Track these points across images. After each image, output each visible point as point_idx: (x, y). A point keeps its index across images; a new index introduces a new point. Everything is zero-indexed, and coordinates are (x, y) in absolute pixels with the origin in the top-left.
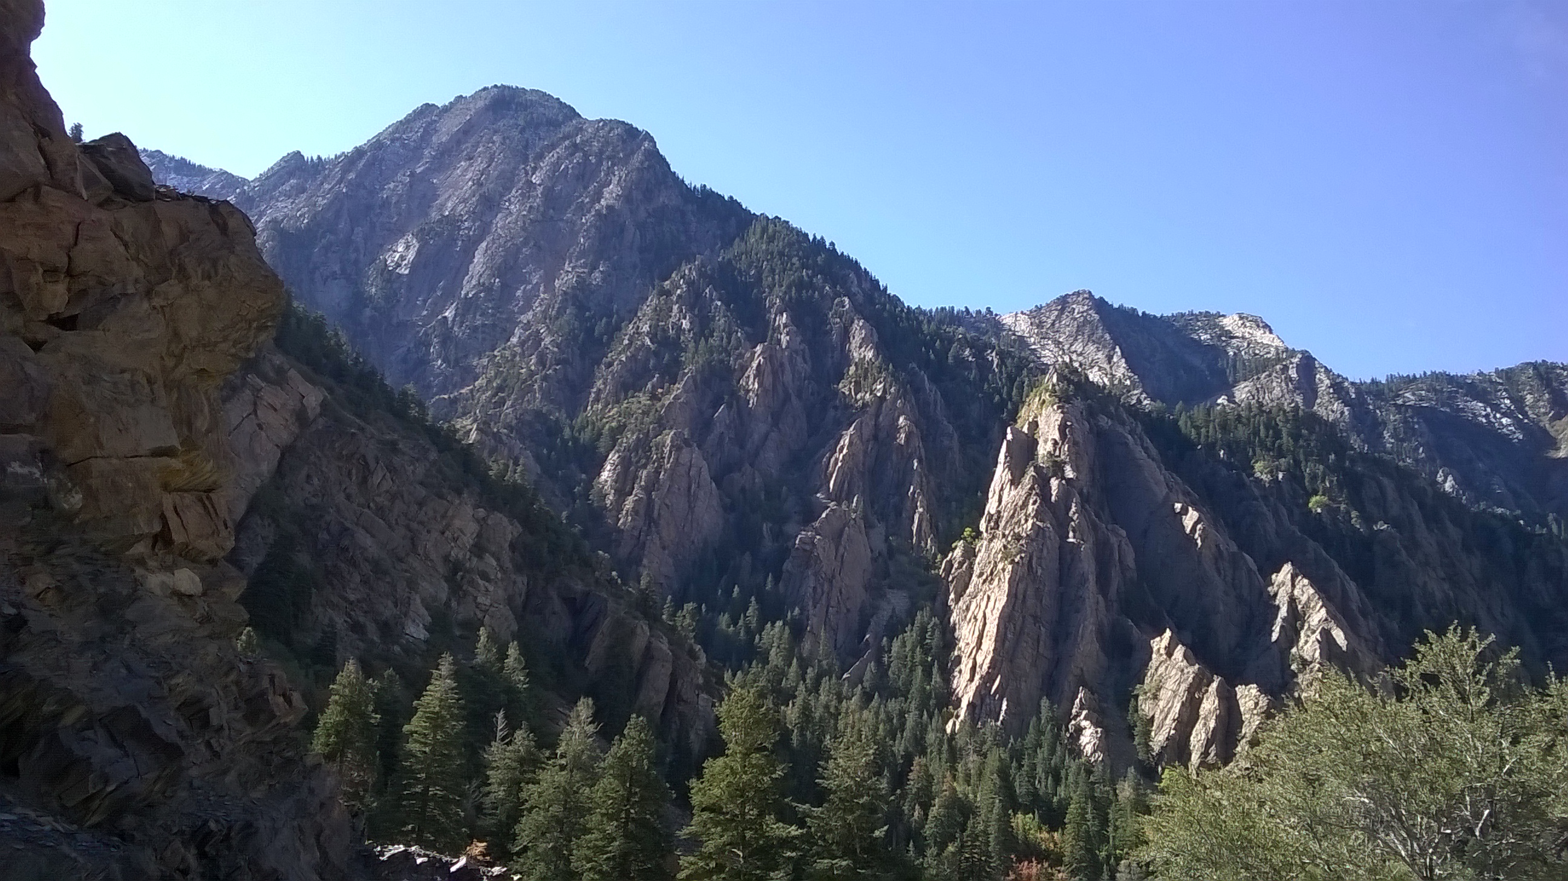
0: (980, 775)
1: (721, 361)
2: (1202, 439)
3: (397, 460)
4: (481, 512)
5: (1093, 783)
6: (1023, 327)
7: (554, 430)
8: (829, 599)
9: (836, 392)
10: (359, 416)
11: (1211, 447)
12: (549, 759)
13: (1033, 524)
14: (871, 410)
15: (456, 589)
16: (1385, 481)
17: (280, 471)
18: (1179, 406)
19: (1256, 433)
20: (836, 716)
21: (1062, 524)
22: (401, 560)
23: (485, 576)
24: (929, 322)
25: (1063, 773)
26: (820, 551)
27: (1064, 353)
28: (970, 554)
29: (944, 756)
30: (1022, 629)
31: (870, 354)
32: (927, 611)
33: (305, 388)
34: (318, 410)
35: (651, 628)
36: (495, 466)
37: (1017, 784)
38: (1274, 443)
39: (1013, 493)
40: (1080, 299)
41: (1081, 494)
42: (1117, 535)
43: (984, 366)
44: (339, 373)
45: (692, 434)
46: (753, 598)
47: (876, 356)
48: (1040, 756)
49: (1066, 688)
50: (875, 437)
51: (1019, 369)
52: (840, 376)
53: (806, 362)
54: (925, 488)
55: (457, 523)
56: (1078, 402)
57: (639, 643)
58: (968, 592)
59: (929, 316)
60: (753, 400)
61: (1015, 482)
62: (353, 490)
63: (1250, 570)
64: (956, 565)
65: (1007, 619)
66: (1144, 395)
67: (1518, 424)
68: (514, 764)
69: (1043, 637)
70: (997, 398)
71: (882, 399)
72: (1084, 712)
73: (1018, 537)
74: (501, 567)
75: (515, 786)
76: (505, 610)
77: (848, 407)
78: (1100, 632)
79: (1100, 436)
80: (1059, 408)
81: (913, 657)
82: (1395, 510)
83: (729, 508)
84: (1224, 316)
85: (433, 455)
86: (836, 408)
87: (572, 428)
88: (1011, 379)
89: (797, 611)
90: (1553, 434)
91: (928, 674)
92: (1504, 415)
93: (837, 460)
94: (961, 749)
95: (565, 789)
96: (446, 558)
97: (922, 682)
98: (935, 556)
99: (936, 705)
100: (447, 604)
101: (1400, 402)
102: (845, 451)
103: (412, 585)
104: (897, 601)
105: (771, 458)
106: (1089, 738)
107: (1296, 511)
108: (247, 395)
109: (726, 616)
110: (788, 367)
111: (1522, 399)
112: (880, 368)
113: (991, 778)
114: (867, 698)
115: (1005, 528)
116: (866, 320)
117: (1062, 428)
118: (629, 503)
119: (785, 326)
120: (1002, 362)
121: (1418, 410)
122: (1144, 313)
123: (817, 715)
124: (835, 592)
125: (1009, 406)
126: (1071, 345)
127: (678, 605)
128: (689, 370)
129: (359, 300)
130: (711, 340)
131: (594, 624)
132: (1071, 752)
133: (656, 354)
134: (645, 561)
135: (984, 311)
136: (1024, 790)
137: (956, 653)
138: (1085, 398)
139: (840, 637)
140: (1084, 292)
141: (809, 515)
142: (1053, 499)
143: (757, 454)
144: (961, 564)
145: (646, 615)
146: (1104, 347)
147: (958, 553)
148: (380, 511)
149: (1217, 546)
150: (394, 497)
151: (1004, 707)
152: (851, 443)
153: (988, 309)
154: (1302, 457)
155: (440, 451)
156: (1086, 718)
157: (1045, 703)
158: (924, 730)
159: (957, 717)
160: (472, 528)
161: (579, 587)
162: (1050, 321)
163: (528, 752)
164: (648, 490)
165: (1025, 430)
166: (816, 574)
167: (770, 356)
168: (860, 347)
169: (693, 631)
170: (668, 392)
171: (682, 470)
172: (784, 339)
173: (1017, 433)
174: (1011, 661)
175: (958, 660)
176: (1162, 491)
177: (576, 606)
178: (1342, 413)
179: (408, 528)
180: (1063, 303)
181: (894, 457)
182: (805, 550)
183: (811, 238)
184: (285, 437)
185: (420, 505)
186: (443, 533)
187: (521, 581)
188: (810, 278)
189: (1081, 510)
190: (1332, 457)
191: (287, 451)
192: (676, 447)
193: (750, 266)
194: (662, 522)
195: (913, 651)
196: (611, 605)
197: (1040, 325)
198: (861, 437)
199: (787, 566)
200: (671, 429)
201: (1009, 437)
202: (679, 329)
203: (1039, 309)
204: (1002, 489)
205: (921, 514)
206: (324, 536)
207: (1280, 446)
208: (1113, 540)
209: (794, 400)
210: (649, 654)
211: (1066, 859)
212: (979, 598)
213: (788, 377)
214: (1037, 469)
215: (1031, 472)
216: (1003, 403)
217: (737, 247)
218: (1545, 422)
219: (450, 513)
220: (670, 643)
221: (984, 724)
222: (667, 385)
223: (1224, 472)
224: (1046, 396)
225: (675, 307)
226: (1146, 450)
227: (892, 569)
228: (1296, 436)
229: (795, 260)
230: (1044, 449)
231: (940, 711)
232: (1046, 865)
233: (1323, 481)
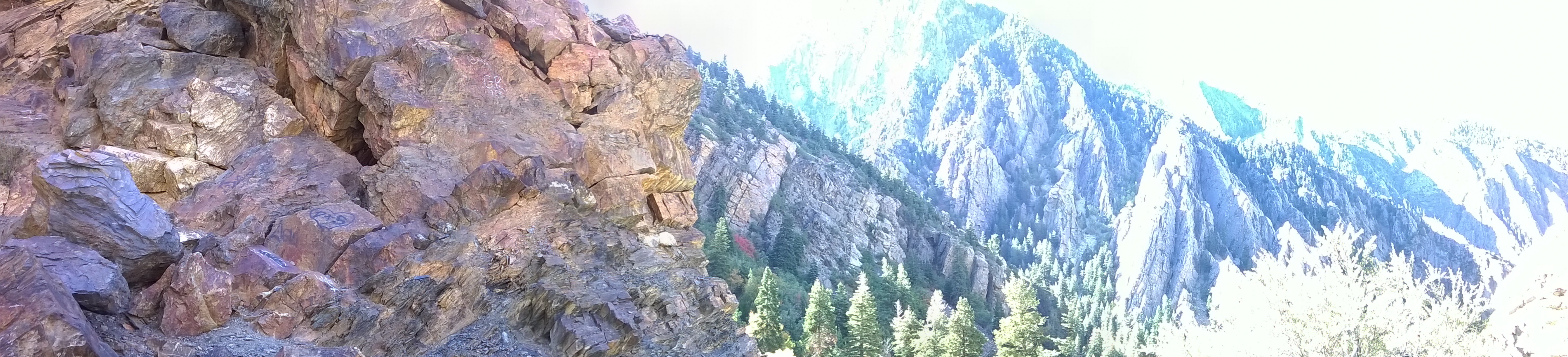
1: (997, 98)
3: (835, 175)
4: (880, 197)
7: (913, 149)
8: (1071, 224)
10: (814, 154)
12: (924, 324)
15: (872, 239)
17: (781, 188)
22: (843, 226)
23: (886, 231)
26: (1063, 198)
32: (1105, 247)
33: (787, 143)
34: (795, 154)
35: (975, 250)
36: (883, 171)
44: (803, 134)
45: (986, 141)
46: (1029, 229)
53: (1043, 93)
55: (868, 204)
57: (970, 258)
60: (1017, 118)
62: (817, 193)
68: (907, 329)
74: (893, 225)
75: (907, 340)
76: (898, 248)
83: (1011, 180)
85: (852, 170)
86: (1061, 132)
87: (922, 146)
89: (1054, 233)
95: (933, 341)
96: (865, 223)
98: (1111, 216)
100: (869, 247)
103: (850, 239)
105: (1030, 150)
108: (762, 151)
109: (1016, 239)
110: (1033, 96)
118: (957, 183)
127: (988, 237)
128: (980, 106)
129: (811, 96)
131: (945, 250)
133: (961, 99)
134: (969, 214)
141: (1055, 178)
143: (1022, 148)
145: (971, 244)
148: (830, 201)
150: (836, 194)
155: (856, 167)
160: (876, 206)
161: (934, 231)
163: (913, 322)
164: (966, 175)
166: (1062, 211)
167: (1023, 92)
169: (998, 249)
170: (970, 119)
171: (982, 162)
172: (1030, 81)
177: (934, 242)
179: (845, 209)
181: (1092, 160)
182: (1055, 198)
184: (782, 170)
185: (849, 196)
186: (862, 210)
187: (904, 231)
191: (783, 177)
192: (978, 149)
194: (975, 192)
196: (952, 239)
199: (1046, 208)
200: (974, 139)
206: (805, 218)
208: (1203, 208)
209: (1039, 115)
210: (975, 266)
213: (1034, 102)
219: (864, 199)
220: (986, 257)
222: (969, 116)
225: (969, 71)
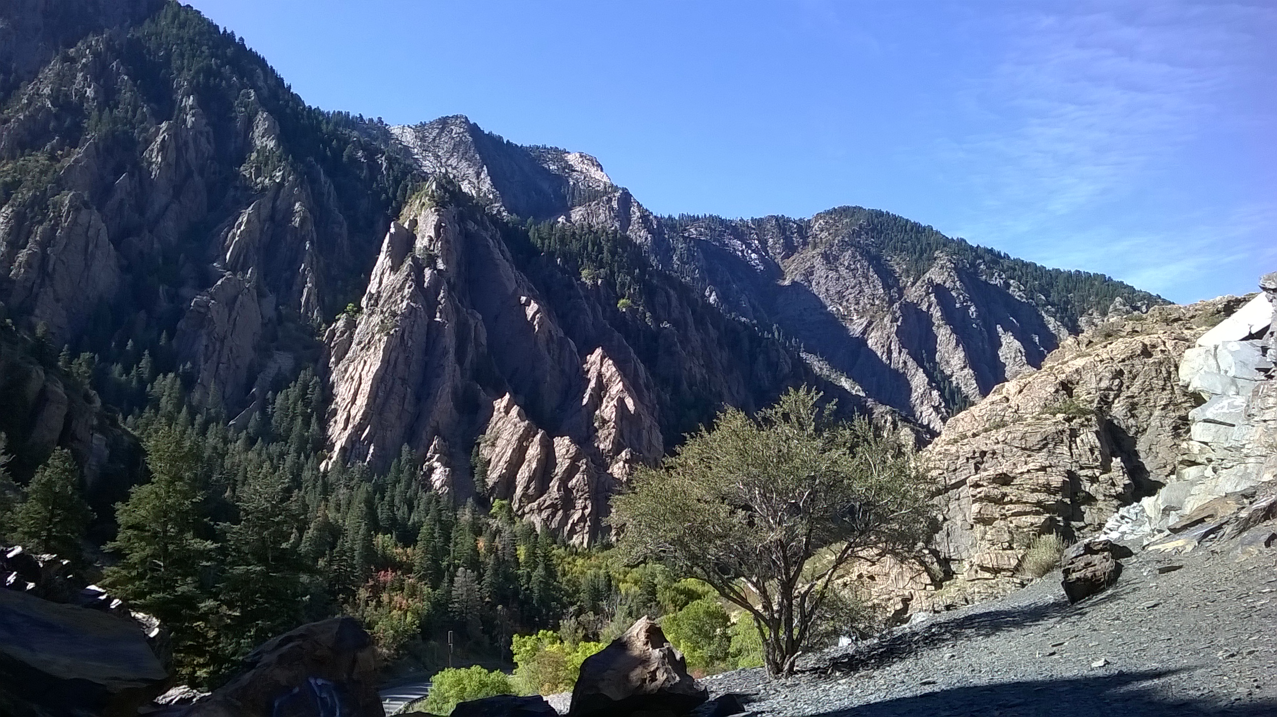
0: (349, 503)
1: (125, 133)
2: (545, 248)
5: (440, 510)
6: (409, 138)
8: (219, 357)
9: (237, 175)
11: (551, 255)
13: (408, 304)
14: (269, 194)
16: (672, 292)
18: (530, 220)
19: (585, 247)
20: (222, 456)
21: (431, 306)
24: (328, 123)
25: (416, 503)
26: (214, 314)
27: (441, 166)
28: (351, 325)
29: (319, 489)
30: (391, 389)
31: (271, 144)
32: (309, 371)
35: (46, 373)
37: (379, 511)
38: (597, 256)
39: (392, 277)
40: (458, 122)
41: (448, 283)
42: (474, 317)
43: (374, 167)
45: (93, 198)
46: (146, 352)
47: (278, 146)
48: (398, 490)
49: (424, 437)
50: (272, 218)
51: (404, 174)
52: (242, 160)
53: (209, 142)
54: (315, 267)
56: (452, 208)
57: (33, 387)
58: (347, 356)
59: (326, 117)
60: (155, 172)
61: (395, 268)
63: (571, 351)
64: (338, 334)
65: (379, 380)
66: (503, 208)
67: (762, 258)
69: (408, 396)
70: (384, 196)
71: (280, 185)
72: (437, 456)
73: (394, 314)
77: (247, 188)
78: (455, 393)
79: (467, 237)
80: (436, 210)
81: (294, 409)
82: (676, 314)
83: (125, 269)
84: (568, 153)
86: (236, 188)
88: (397, 182)
89: (189, 365)
90: (783, 268)
91: (307, 424)
92: (753, 251)
93: (234, 234)
94: (332, 484)
97: (301, 429)
98: (320, 325)
99: (312, 449)
101: (686, 235)
102: (242, 228)
104: (283, 361)
105: (170, 228)
106: (439, 476)
107: (608, 310)
110: (191, 144)
111: (766, 241)
112: (280, 157)
113: (359, 507)
114: (251, 442)
115: (383, 306)
116: (270, 113)
117: (438, 228)
118: (22, 256)
119: (192, 108)
120: (390, 167)
121: (698, 242)
122: (508, 141)
123: (206, 455)
124: (226, 351)
125: (394, 204)
126: (448, 159)
127: (74, 354)
128: (91, 137)
130: (115, 112)
132: (423, 486)
133: (57, 117)
134: (37, 312)
135: (376, 120)
136: (385, 516)
137: (333, 407)
138: (458, 206)
139: (229, 390)
140: (462, 116)
141: (205, 281)
142: (426, 285)
143: (156, 222)
144: (343, 333)
146: (475, 165)
147: (340, 324)
149: (550, 332)
151: (371, 451)
152: (248, 221)
153: (380, 118)
154: (616, 269)
156: (437, 460)
157: (405, 448)
158: (300, 468)
159: (330, 458)
162: (431, 136)
164: (44, 244)
165: (406, 225)
166: (209, 334)
167: (176, 133)
168: (263, 137)
169: (89, 377)
170: (68, 155)
171: (80, 230)
172: (190, 120)
173: (399, 227)
174: (380, 414)
175: (335, 412)
176: (512, 287)
178: (646, 238)
180: (444, 123)
181: (288, 237)
182: (199, 312)
183: (222, 31)
188: (219, 67)
189: (448, 296)
190: (637, 271)
192: (75, 208)
193: (159, 46)
194: (57, 276)
195: (295, 403)
197: (423, 139)
198: (258, 216)
199: (181, 325)
200: (70, 190)
201: (392, 230)
202: (82, 96)
203: (423, 125)
204: (383, 274)
205: (309, 289)
207: (602, 259)
208: (472, 322)
209: (197, 178)
210: (43, 397)
211: (415, 568)
212: (356, 362)
213: (191, 154)
214: (415, 259)
215: (409, 261)
216: (388, 202)
217: (147, 27)
218: (778, 259)
220: (66, 387)
221: (353, 465)
222: (67, 148)
223: (559, 275)
224: (426, 200)
225: (80, 75)
226: (502, 252)
227: (280, 334)
228: (613, 253)
229: (204, 48)
230: (421, 243)
231: (316, 453)
232: (399, 573)
233: (629, 289)
